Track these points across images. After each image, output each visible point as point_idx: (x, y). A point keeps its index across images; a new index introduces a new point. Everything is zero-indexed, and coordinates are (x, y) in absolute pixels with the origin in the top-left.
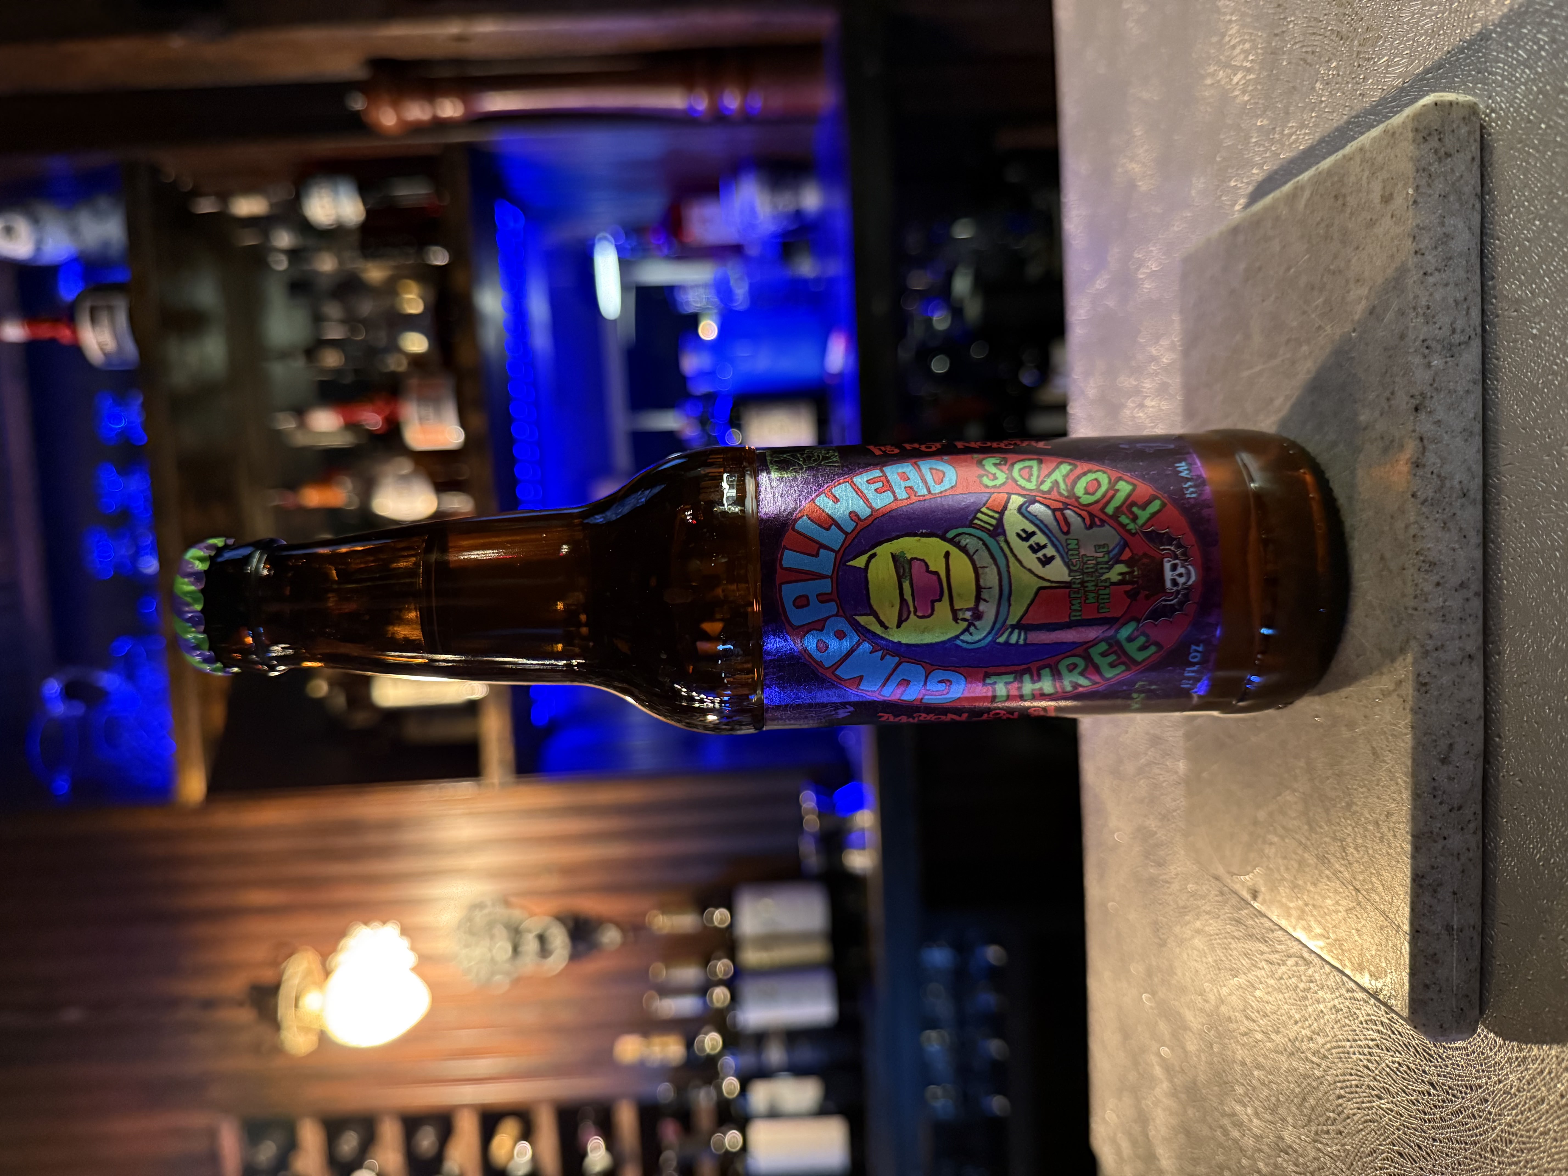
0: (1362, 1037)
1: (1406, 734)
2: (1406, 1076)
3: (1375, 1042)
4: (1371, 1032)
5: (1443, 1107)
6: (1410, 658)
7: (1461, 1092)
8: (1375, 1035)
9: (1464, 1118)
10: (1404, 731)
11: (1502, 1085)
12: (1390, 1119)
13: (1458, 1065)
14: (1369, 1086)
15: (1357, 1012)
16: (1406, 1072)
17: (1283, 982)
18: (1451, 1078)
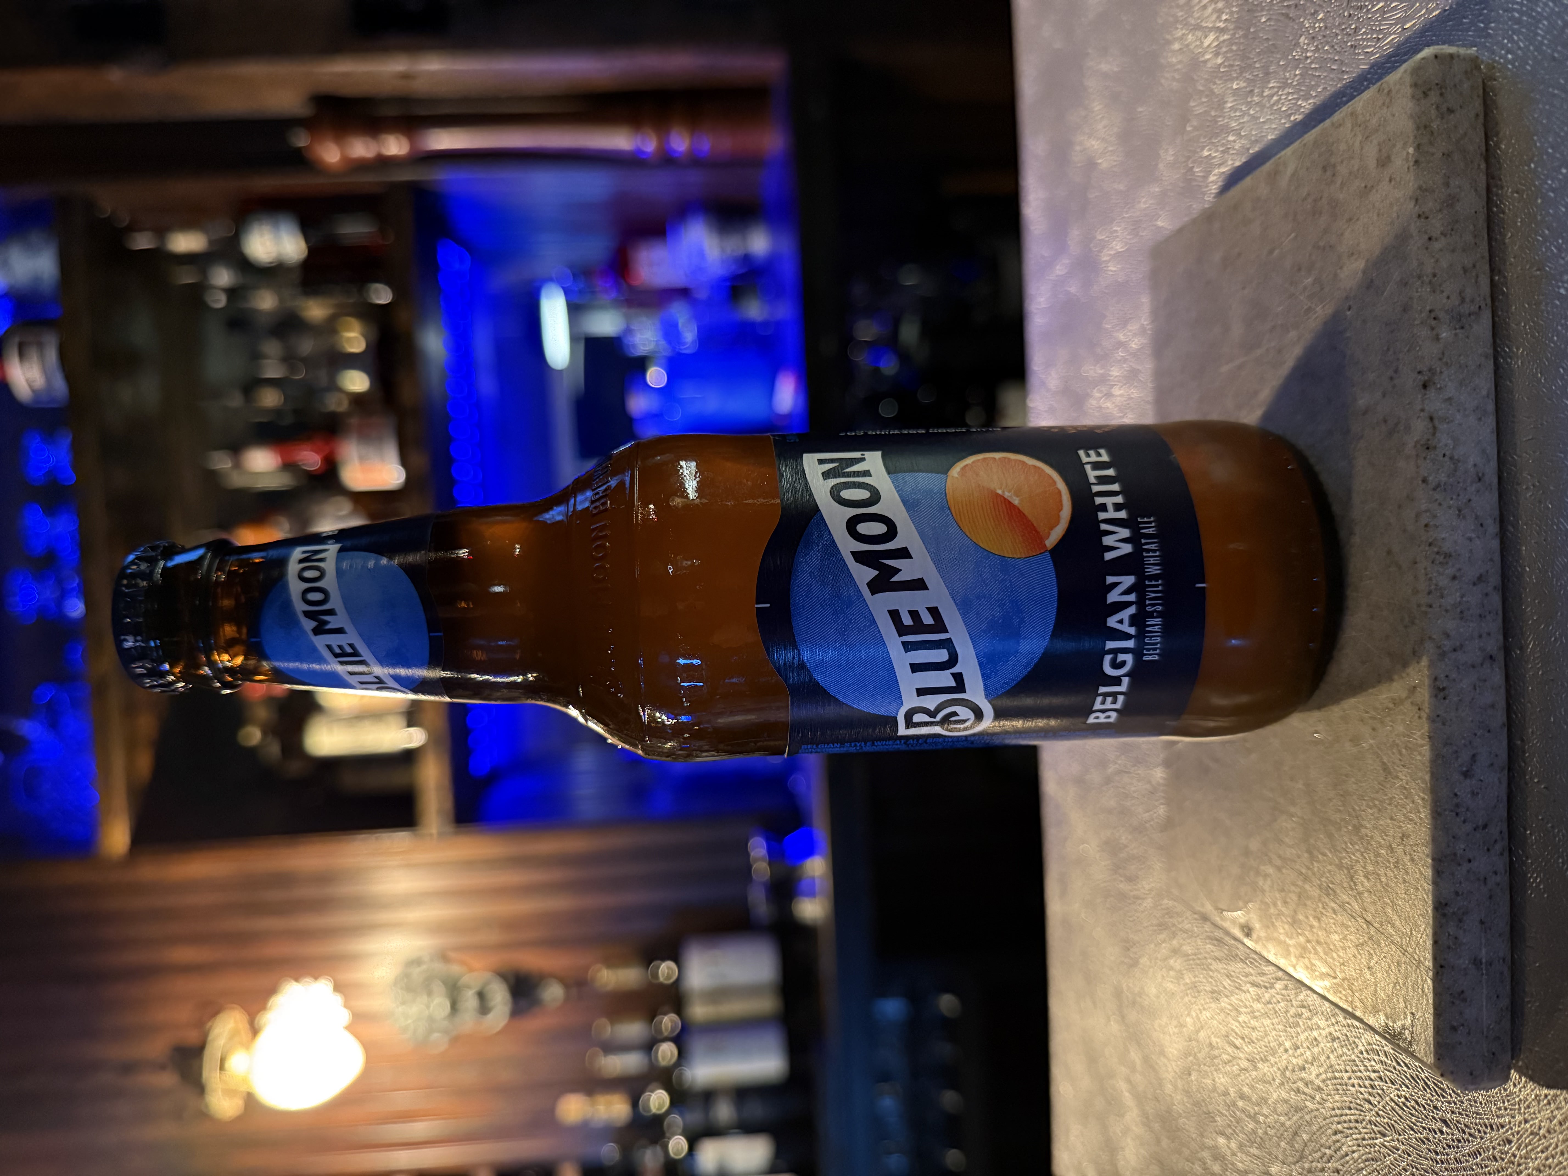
0: (1362, 1068)
1: (1422, 746)
2: (1414, 1112)
3: (1377, 1074)
4: (1373, 1063)
5: (1458, 1148)
6: (1425, 662)
7: (1479, 1132)
8: (1378, 1067)
9: (1483, 1160)
10: (1420, 742)
11: (1528, 1126)
12: (1395, 1159)
13: (1476, 1102)
14: (1370, 1121)
15: (1357, 1040)
16: (1414, 1108)
17: (1270, 1006)
18: (1467, 1115)
